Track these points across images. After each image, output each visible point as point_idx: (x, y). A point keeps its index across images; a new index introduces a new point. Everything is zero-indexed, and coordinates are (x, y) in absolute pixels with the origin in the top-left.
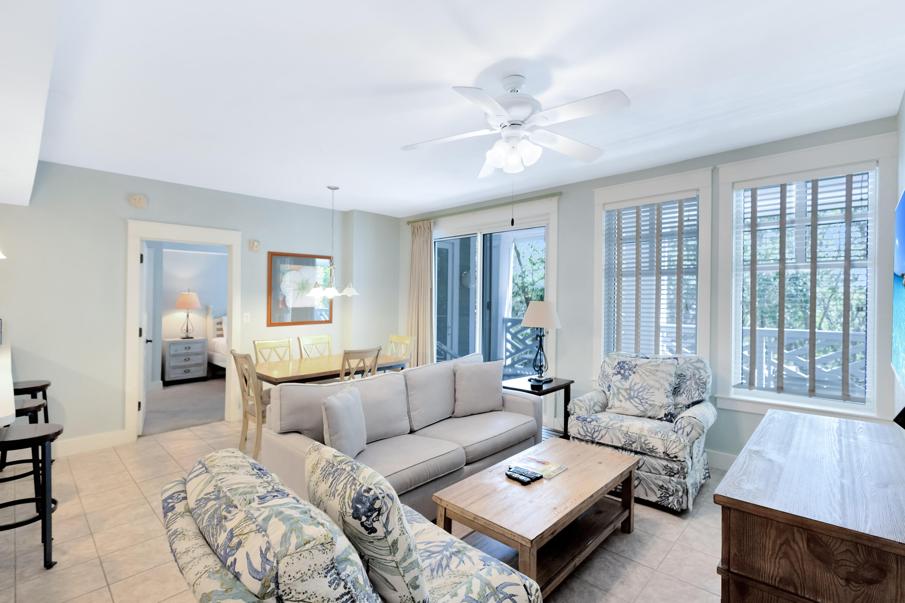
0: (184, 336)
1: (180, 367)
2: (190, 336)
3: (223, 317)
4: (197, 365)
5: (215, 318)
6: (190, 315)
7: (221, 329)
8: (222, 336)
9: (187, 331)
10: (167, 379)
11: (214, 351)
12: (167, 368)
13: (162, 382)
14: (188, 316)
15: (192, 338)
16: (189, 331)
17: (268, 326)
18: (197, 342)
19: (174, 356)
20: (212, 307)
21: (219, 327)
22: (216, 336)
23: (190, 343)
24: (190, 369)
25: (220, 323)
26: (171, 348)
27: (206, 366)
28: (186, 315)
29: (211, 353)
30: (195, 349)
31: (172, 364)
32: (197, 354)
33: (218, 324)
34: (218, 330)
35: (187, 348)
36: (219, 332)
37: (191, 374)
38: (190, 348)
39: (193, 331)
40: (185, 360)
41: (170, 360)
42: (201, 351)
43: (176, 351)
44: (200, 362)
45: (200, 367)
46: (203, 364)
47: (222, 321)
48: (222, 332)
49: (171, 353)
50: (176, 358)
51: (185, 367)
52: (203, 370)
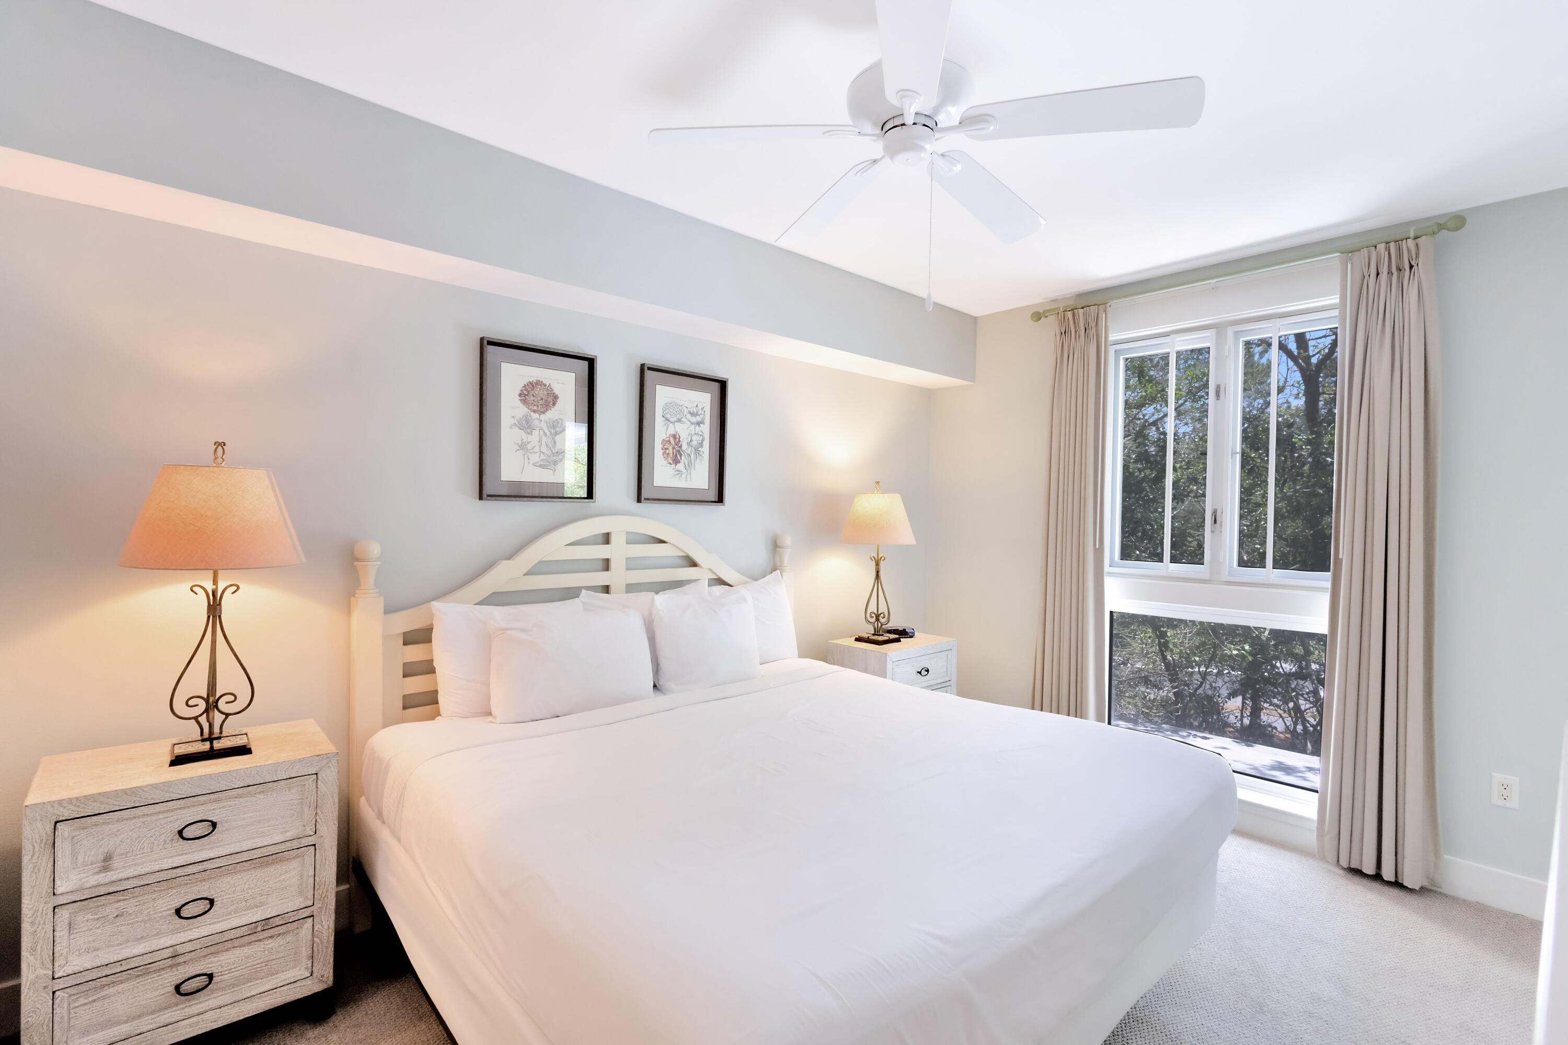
1: (139, 970)
2: (228, 735)
3: (439, 603)
4: (263, 929)
5: (388, 609)
6: (230, 600)
7: (428, 668)
8: (431, 701)
9: (212, 705)
14: (214, 612)
15: (245, 750)
16: (222, 706)
18: (271, 779)
19: (91, 899)
20: (375, 549)
21: (414, 653)
22: (396, 710)
23: (225, 787)
24: (212, 964)
25: (424, 636)
27: (327, 920)
28: (201, 603)
32: (267, 859)
33: (409, 639)
34: (409, 671)
35: (185, 834)
36: (416, 685)
37: (227, 998)
38: (214, 825)
39: (249, 705)
40: (178, 912)
41: (61, 933)
42: (289, 835)
43: (107, 861)
44: (291, 903)
45: (289, 938)
46: (306, 913)
47: (432, 625)
48: (435, 682)
49: (61, 887)
50: (111, 910)
51: (181, 959)
52: (305, 952)
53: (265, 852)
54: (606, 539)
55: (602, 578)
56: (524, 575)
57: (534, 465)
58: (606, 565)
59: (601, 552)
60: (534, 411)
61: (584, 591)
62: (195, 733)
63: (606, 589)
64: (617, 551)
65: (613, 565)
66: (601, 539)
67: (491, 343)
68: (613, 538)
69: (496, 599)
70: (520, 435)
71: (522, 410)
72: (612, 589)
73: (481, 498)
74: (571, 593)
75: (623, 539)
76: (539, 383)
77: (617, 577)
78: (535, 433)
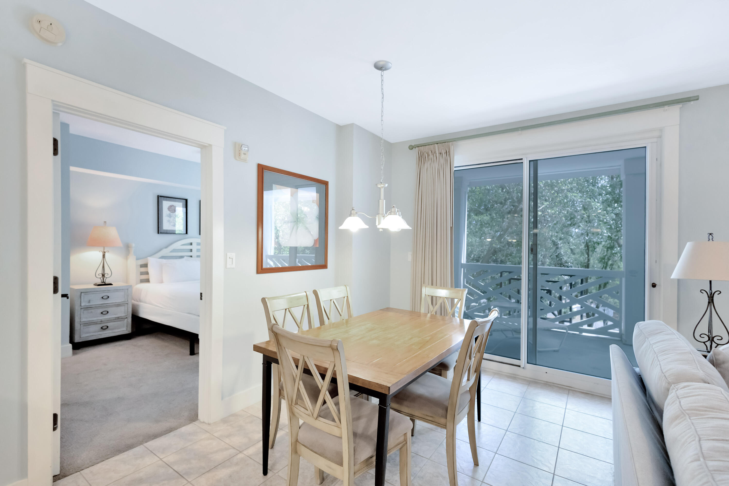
0: (99, 281)
1: (95, 323)
2: (107, 282)
3: (149, 258)
4: (118, 319)
5: (137, 259)
6: (107, 254)
7: (147, 273)
8: (148, 281)
9: (103, 275)
10: (77, 339)
11: (140, 301)
12: (77, 326)
13: (71, 345)
14: (104, 256)
15: (111, 284)
16: (106, 276)
17: (258, 272)
18: (117, 290)
19: (87, 308)
20: (133, 245)
21: (143, 270)
22: (139, 281)
23: (109, 291)
24: (108, 324)
25: (146, 266)
26: (82, 297)
27: (130, 320)
28: (101, 254)
29: (135, 303)
30: (115, 298)
31: (83, 320)
32: (118, 305)
33: (142, 266)
34: (142, 273)
35: (103, 298)
36: (144, 277)
37: (110, 331)
38: (108, 297)
39: (111, 275)
40: (102, 313)
41: (82, 314)
42: (123, 301)
43: (89, 302)
44: (122, 315)
45: (122, 322)
46: (126, 317)
47: (148, 263)
48: (149, 277)
49: (82, 305)
50: (90, 311)
51: (102, 322)
52: (125, 325)
53: (118, 303)
54: (191, 244)
55: (190, 254)
56: (170, 252)
57: (172, 225)
58: (191, 250)
59: (190, 247)
60: (172, 212)
61: (185, 257)
62: (100, 281)
63: (191, 256)
64: (194, 247)
65: (193, 250)
66: (190, 244)
67: (161, 196)
68: (193, 244)
69: (163, 257)
70: (168, 218)
71: (169, 212)
72: (193, 256)
73: (158, 233)
74: (182, 257)
75: (196, 244)
76: (173, 206)
77: (193, 254)
78: (172, 218)
